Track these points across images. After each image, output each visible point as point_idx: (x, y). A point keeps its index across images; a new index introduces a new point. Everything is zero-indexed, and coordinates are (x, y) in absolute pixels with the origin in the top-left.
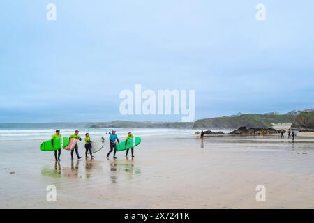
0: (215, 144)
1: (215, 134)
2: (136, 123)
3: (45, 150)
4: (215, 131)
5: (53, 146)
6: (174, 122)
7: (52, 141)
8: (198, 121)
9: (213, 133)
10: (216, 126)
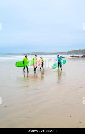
0: (76, 61)
1: (76, 57)
2: (43, 53)
3: (18, 66)
4: (76, 56)
5: (24, 65)
6: (59, 52)
7: (23, 61)
8: (69, 51)
9: (75, 57)
10: (76, 54)
